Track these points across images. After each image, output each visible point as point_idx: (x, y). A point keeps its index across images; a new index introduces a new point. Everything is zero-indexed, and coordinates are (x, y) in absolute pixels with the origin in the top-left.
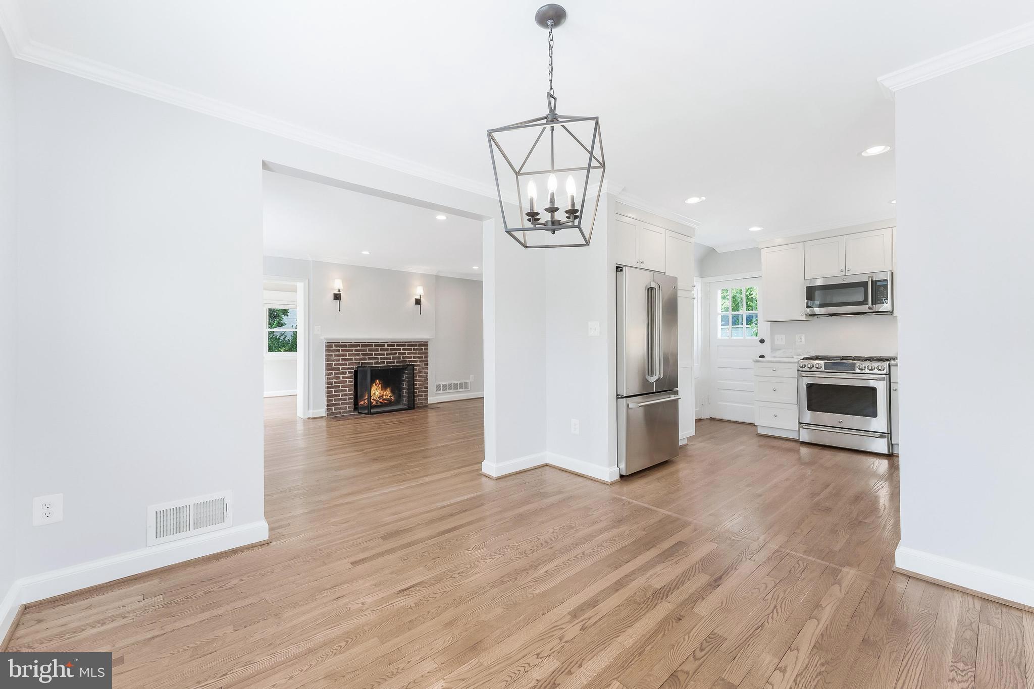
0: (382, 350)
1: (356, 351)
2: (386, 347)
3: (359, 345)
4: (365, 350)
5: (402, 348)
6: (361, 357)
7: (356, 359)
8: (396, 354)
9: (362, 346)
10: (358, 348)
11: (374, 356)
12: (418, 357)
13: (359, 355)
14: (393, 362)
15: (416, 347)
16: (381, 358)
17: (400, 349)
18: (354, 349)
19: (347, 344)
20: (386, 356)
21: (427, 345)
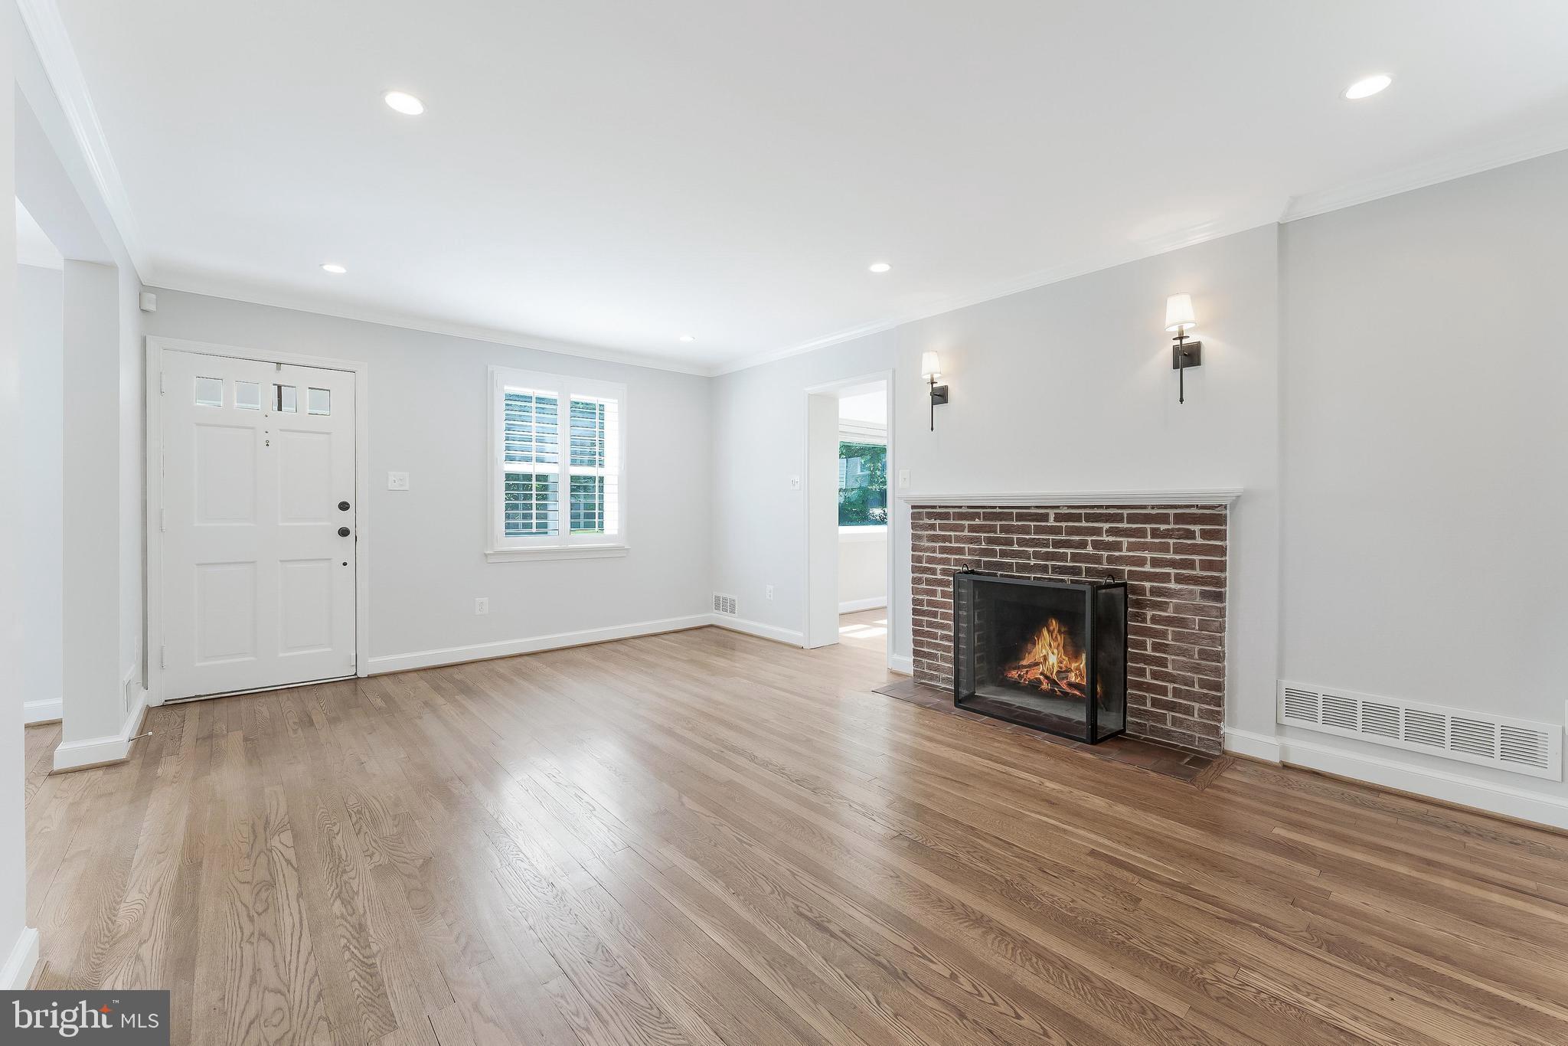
0: (1039, 530)
1: (972, 529)
2: (1051, 522)
3: (977, 515)
4: (992, 529)
5: (1106, 526)
6: (984, 546)
7: (971, 552)
8: (1083, 545)
9: (987, 517)
10: (977, 522)
11: (1016, 547)
12: (1173, 564)
13: (977, 541)
14: (1075, 571)
15: (1163, 527)
16: (1036, 555)
17: (1097, 531)
18: (966, 523)
19: (951, 511)
20: (1051, 549)
21: (1220, 519)
